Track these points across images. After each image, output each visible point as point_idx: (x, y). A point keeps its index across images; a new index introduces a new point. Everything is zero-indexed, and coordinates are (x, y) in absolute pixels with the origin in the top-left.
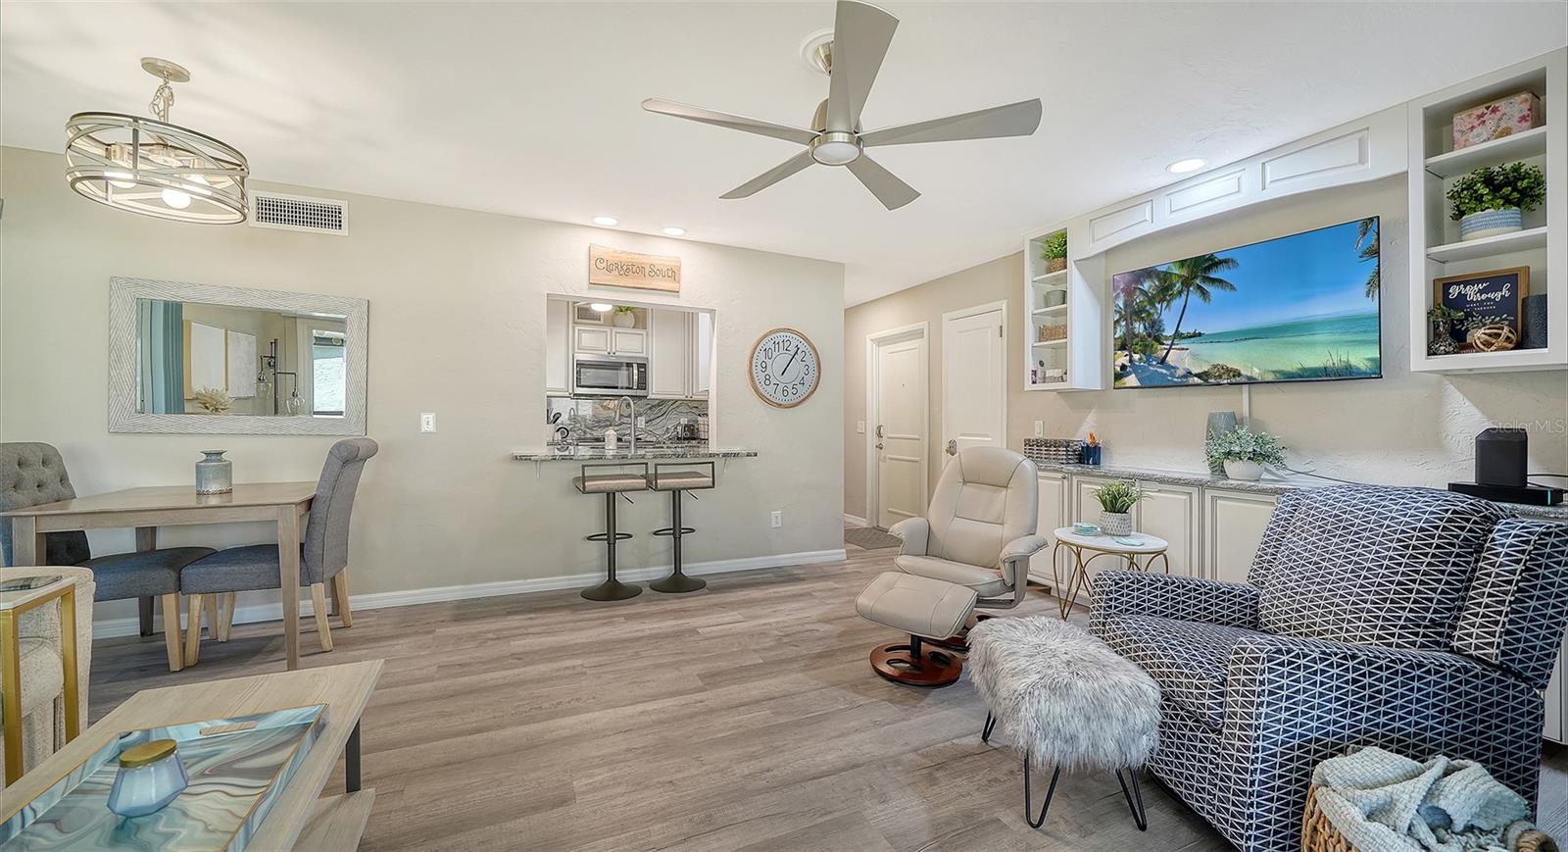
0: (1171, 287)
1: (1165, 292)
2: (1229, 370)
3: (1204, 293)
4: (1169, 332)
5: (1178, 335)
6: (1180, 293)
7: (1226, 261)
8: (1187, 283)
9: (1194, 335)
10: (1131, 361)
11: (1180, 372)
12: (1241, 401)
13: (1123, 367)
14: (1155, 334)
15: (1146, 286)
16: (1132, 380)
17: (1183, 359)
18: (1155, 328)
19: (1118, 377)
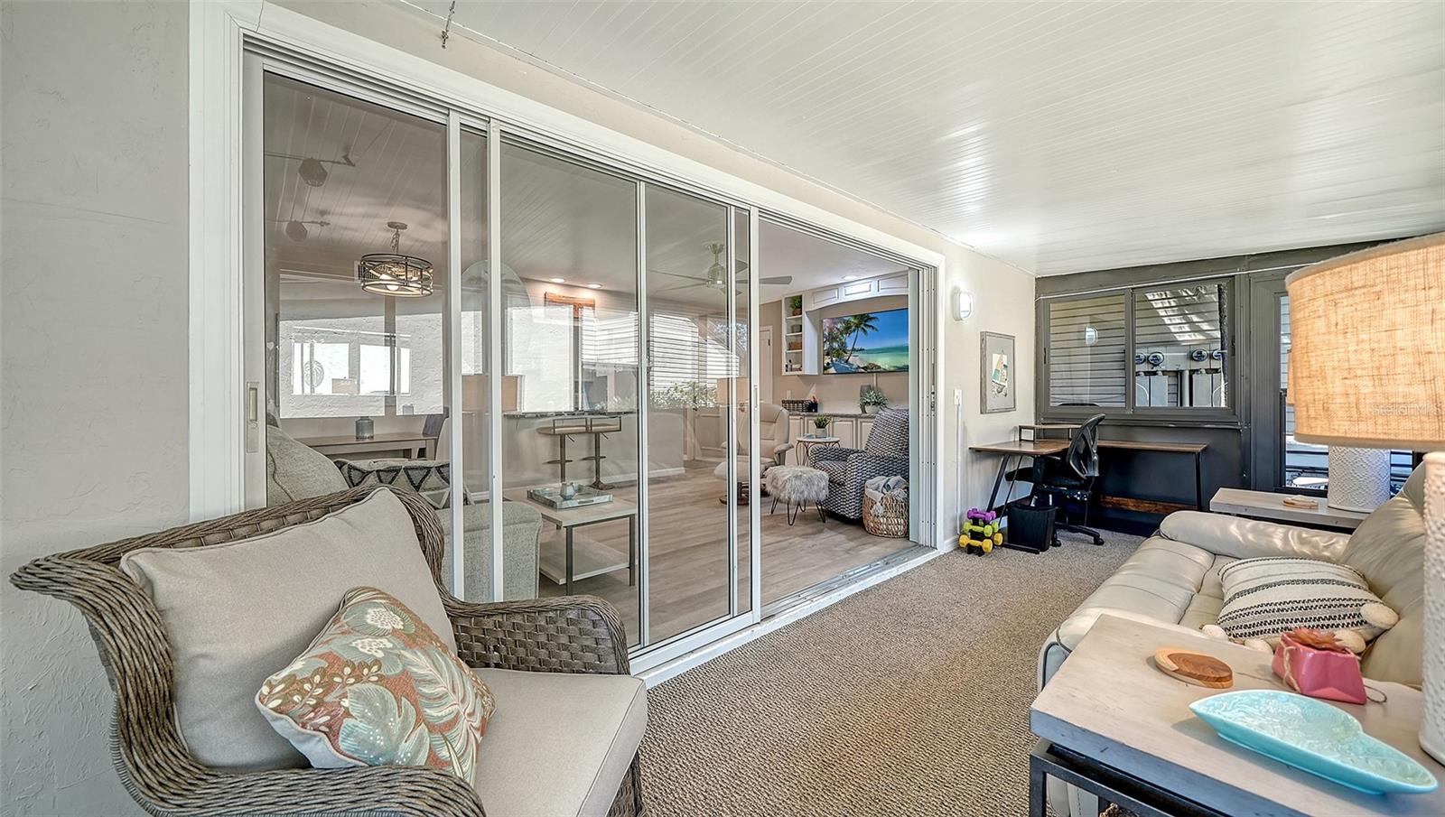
0: (850, 327)
1: (847, 329)
2: (876, 366)
3: (865, 331)
4: (850, 348)
5: (853, 350)
6: (854, 330)
7: (874, 318)
8: (857, 326)
9: (861, 350)
10: (832, 361)
11: (854, 367)
12: (872, 380)
13: (828, 364)
14: (843, 348)
15: (839, 326)
16: (832, 370)
17: (856, 361)
18: (843, 345)
19: (825, 369)
